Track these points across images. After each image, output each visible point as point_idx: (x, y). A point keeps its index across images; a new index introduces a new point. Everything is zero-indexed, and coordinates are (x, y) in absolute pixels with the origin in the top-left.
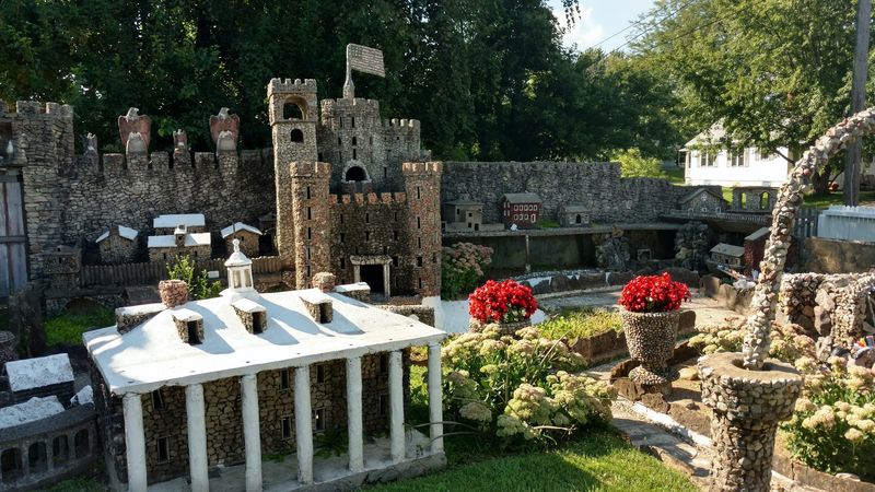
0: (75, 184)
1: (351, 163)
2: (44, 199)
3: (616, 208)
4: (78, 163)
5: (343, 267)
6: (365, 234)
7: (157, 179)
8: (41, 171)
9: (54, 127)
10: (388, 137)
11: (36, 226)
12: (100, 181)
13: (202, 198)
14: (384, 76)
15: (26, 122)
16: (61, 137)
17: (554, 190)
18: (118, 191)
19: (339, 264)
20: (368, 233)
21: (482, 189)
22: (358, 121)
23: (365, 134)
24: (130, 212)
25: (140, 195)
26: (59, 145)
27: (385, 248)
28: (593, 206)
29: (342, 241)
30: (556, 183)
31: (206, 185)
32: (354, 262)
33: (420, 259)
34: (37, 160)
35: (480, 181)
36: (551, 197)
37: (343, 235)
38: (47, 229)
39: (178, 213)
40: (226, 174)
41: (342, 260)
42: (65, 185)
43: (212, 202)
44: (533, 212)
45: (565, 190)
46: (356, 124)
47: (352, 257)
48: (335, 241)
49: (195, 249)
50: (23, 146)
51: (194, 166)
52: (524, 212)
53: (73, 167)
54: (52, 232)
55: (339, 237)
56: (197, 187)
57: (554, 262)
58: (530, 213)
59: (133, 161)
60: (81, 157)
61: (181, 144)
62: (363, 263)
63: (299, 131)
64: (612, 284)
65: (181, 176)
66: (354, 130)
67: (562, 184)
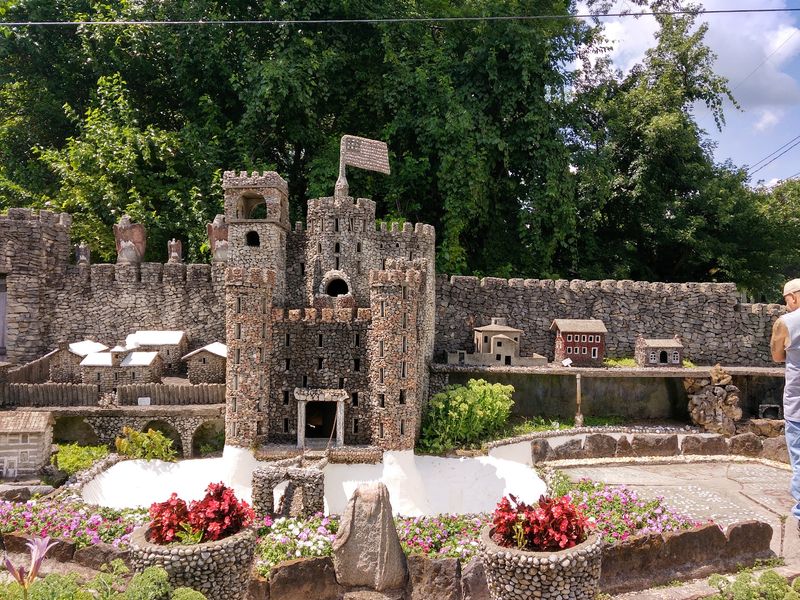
0: (62, 296)
1: (331, 274)
2: (24, 310)
3: (728, 345)
4: (66, 273)
5: (286, 401)
6: (316, 361)
7: (144, 292)
8: (23, 280)
9: (45, 235)
10: (384, 244)
11: (14, 338)
12: (87, 292)
13: (190, 314)
14: (388, 172)
15: (14, 229)
16: (52, 246)
17: (633, 317)
18: (104, 304)
19: (282, 397)
20: (321, 360)
21: (529, 313)
22: (343, 223)
23: (351, 239)
24: (114, 326)
25: (126, 309)
26: (49, 254)
27: (342, 380)
28: (691, 341)
29: (288, 368)
30: (635, 308)
31: (197, 300)
32: (297, 397)
33: (382, 397)
34: (21, 268)
35: (527, 303)
36: (628, 326)
37: (288, 361)
38: (24, 341)
39: (164, 329)
40: (219, 288)
41: (286, 393)
42: (52, 296)
43: (200, 319)
44: (594, 345)
45: (647, 318)
46: (340, 227)
47: (297, 389)
48: (277, 368)
49: (132, 370)
50: (9, 253)
51: (185, 279)
52: (581, 345)
53: (61, 277)
54: (28, 344)
55: (284, 363)
56: (186, 303)
57: (631, 412)
58: (589, 346)
59: (121, 272)
60: (71, 266)
61: (174, 254)
62: (309, 399)
63: (255, 233)
64: (687, 451)
65: (169, 289)
66: (337, 235)
67: (644, 310)
